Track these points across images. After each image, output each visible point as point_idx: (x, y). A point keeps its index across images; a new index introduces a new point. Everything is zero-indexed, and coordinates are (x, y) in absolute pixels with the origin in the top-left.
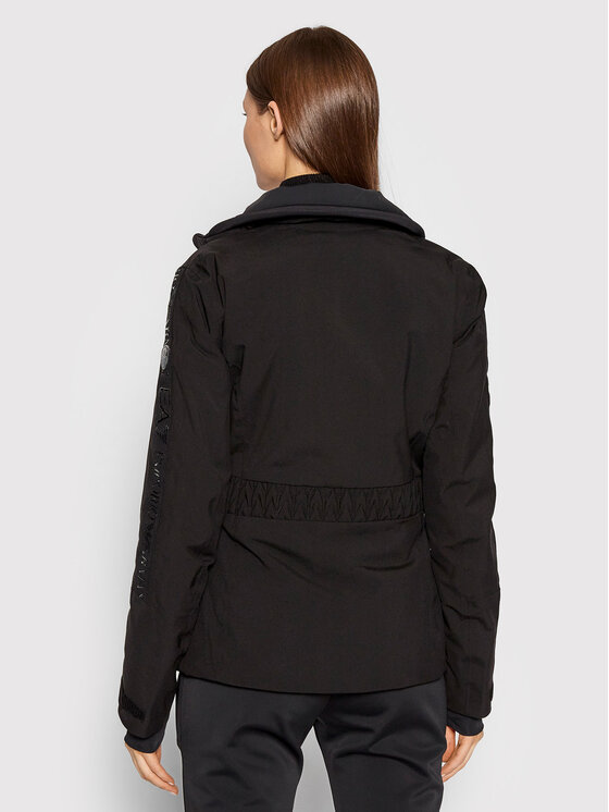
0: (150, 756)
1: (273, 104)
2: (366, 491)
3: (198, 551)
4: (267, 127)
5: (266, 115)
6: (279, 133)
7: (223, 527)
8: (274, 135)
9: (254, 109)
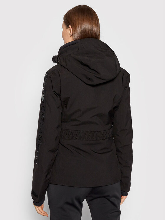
0: (39, 207)
1: (70, 26)
2: (100, 132)
3: (53, 151)
4: (68, 32)
5: (68, 29)
6: (71, 34)
7: (60, 142)
8: (70, 35)
9: (65, 27)
